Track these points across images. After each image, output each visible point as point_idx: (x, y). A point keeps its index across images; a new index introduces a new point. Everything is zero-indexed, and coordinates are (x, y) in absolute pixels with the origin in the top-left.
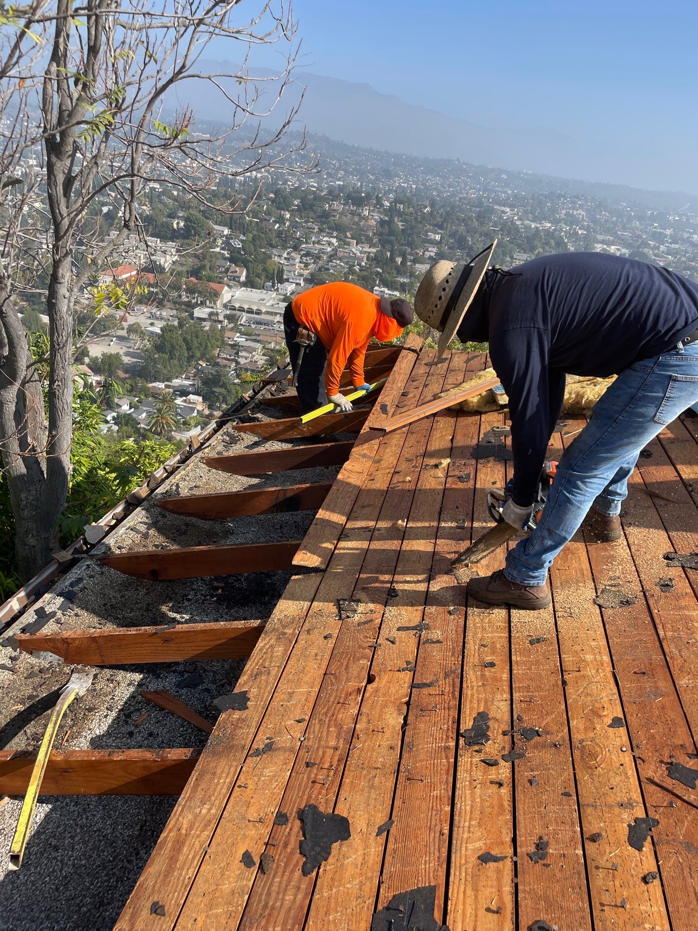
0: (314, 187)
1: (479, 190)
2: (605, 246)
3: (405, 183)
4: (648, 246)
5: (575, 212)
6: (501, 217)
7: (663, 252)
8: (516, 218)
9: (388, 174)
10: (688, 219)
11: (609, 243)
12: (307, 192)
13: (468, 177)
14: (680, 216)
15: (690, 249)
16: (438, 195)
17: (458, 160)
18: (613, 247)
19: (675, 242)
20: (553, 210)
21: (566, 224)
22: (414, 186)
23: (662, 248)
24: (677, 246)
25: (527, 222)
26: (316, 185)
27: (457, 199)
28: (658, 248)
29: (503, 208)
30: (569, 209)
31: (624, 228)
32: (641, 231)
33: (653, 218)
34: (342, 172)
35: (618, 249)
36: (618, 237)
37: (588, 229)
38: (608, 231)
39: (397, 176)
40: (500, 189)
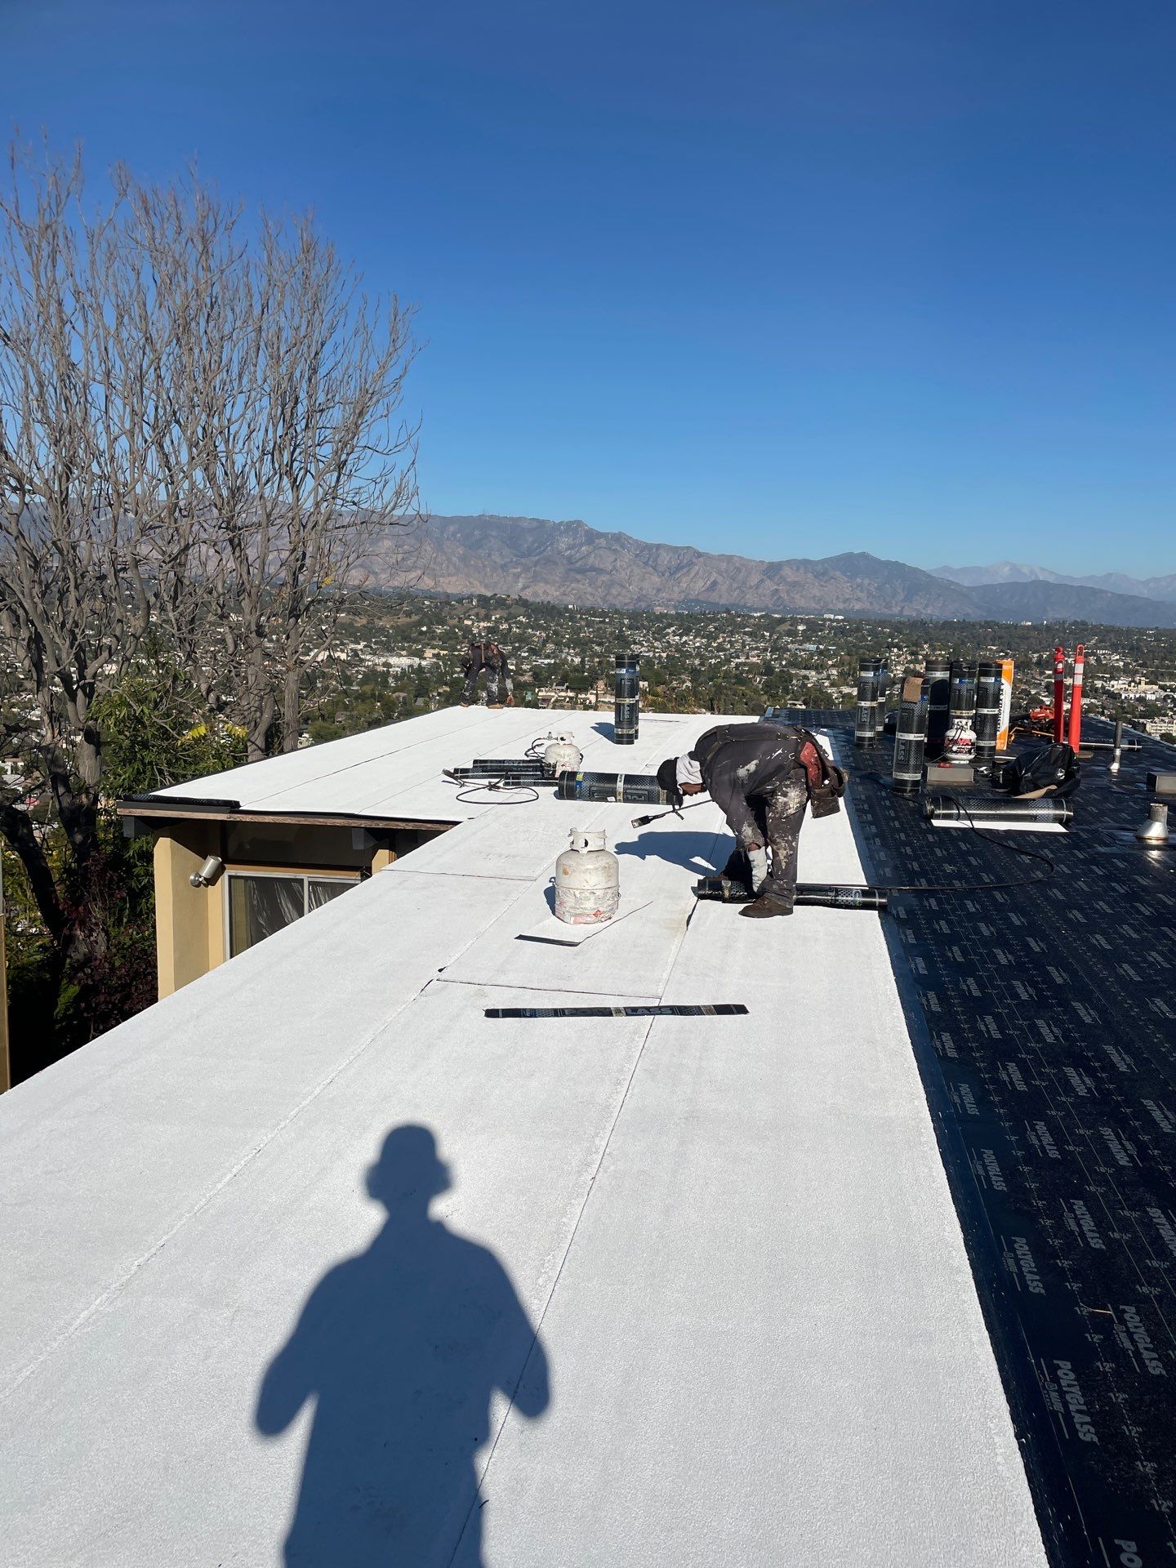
1: (765, 650)
3: (649, 651)
6: (804, 685)
8: (826, 684)
10: (1098, 660)
13: (745, 633)
15: (1109, 703)
16: (702, 664)
22: (664, 655)
25: (846, 690)
27: (733, 665)
29: (806, 672)
39: (635, 643)
40: (797, 646)
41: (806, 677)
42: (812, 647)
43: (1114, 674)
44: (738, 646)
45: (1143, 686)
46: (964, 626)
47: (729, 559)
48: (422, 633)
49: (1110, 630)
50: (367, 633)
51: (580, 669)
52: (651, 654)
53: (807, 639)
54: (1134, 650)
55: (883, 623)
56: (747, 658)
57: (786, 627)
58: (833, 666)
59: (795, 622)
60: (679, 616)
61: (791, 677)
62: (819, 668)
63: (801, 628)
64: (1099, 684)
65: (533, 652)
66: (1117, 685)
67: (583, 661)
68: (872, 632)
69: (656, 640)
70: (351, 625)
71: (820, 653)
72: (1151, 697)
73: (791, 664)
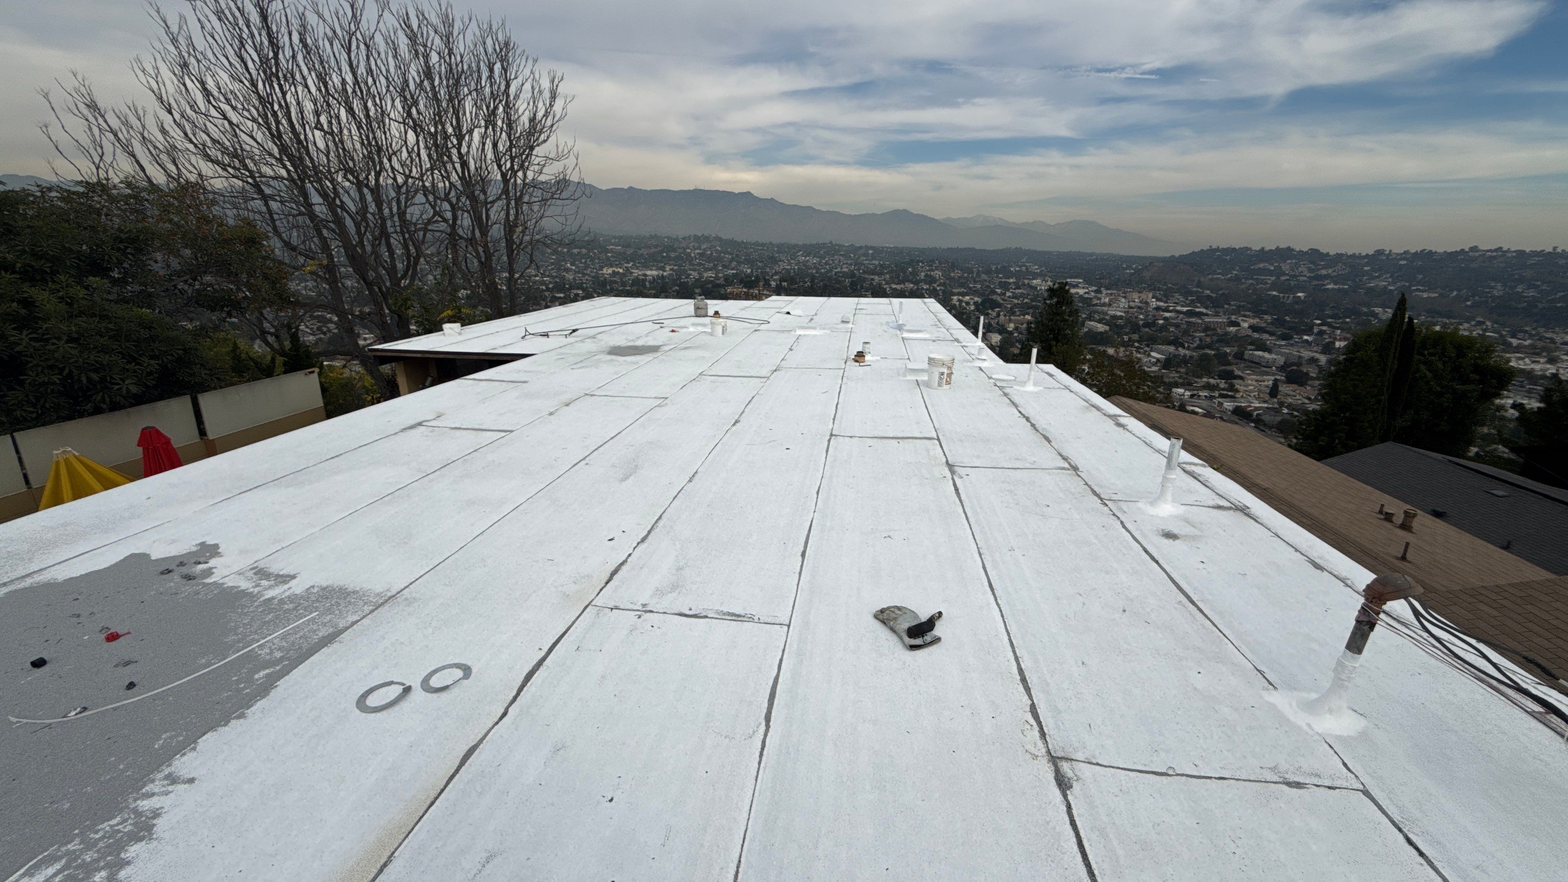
0: (711, 277)
1: (851, 264)
2: (961, 298)
4: (995, 293)
5: (932, 273)
6: (872, 284)
7: (1009, 297)
9: (774, 261)
10: (1027, 269)
11: (963, 294)
12: (708, 282)
13: (841, 255)
14: (1020, 267)
16: (817, 272)
17: (831, 242)
18: (967, 298)
19: (1018, 288)
20: (915, 273)
21: (926, 283)
22: (796, 267)
23: (1008, 294)
24: (1020, 291)
26: (713, 275)
27: (834, 273)
28: (1004, 294)
29: (872, 277)
30: (928, 271)
31: (975, 282)
32: (989, 282)
33: (998, 271)
34: (735, 263)
35: (971, 299)
36: (970, 288)
37: (944, 284)
38: (962, 285)
39: (780, 261)
40: (868, 262)
41: (873, 279)
42: (877, 262)
43: (1035, 276)
44: (836, 262)
48: (664, 257)
50: (633, 258)
51: (749, 276)
52: (789, 267)
53: (874, 258)
54: (1046, 263)
56: (842, 268)
57: (862, 252)
58: (887, 273)
59: (867, 249)
60: (804, 246)
61: (865, 280)
62: (880, 274)
63: (870, 252)
64: (1026, 282)
65: (724, 266)
67: (752, 271)
68: (908, 254)
69: (792, 259)
70: (625, 253)
71: (881, 266)
73: (864, 272)
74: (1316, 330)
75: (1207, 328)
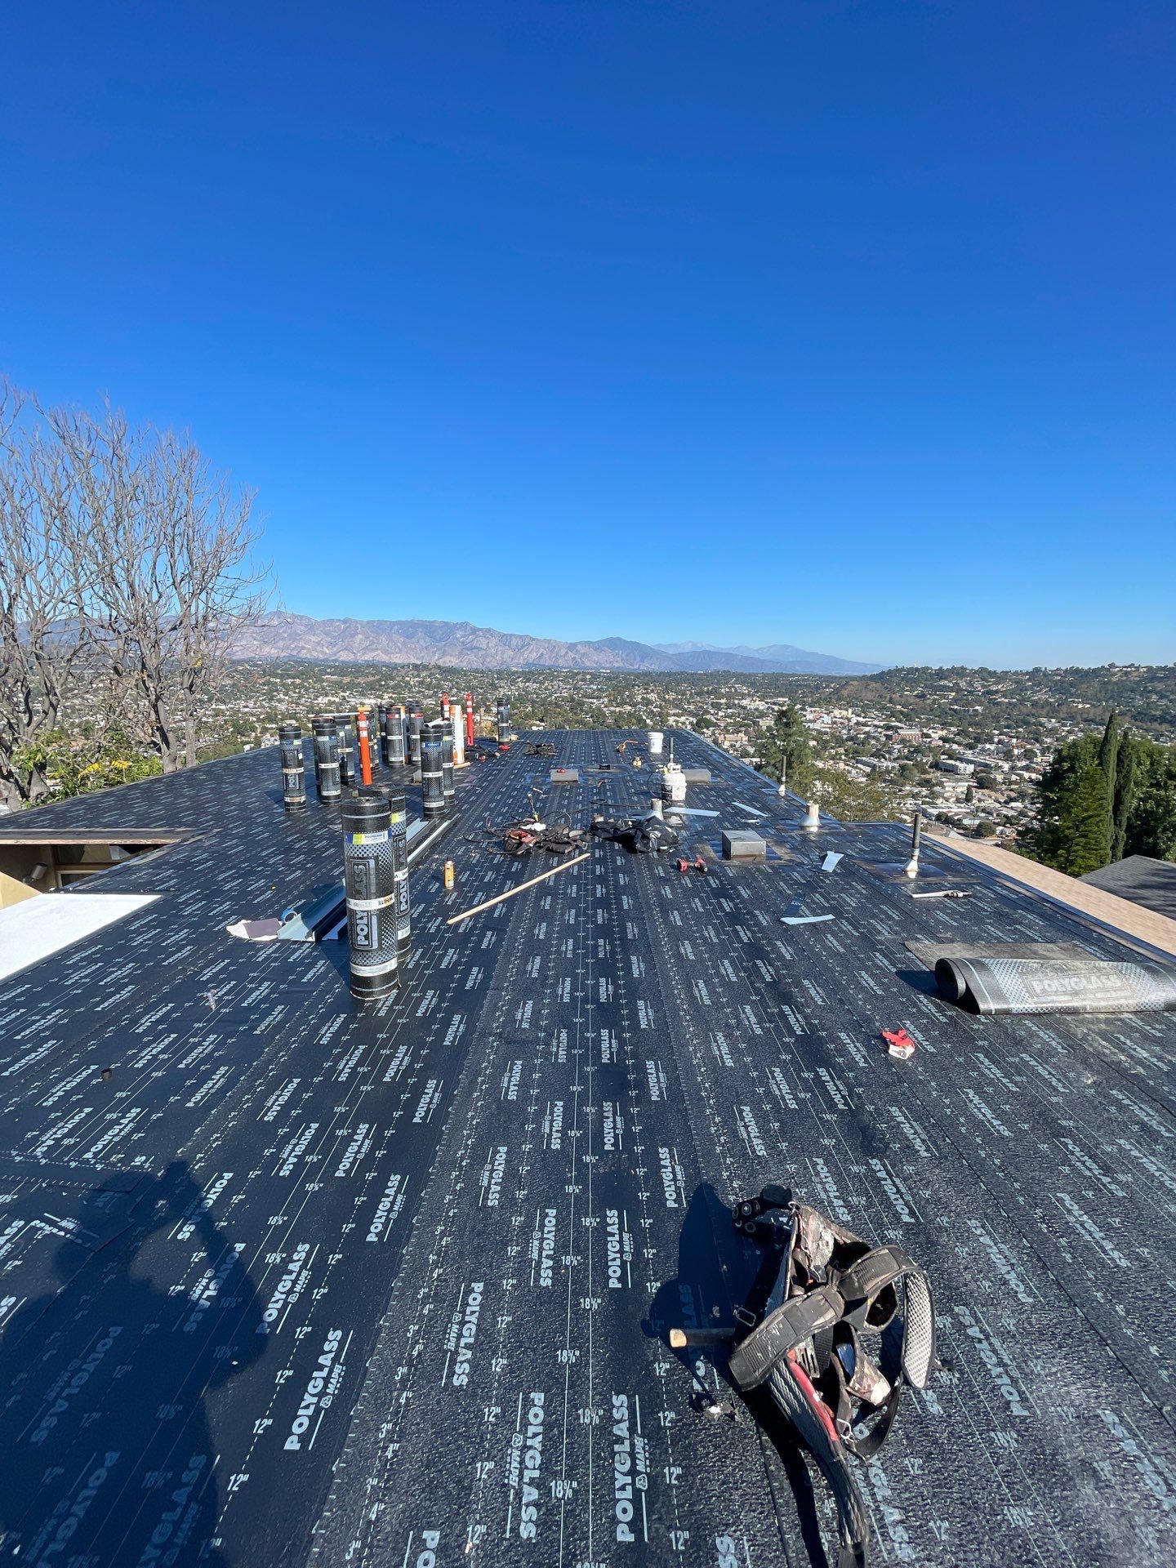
4: (709, 713)
6: (591, 707)
9: (494, 687)
10: (736, 690)
11: (679, 715)
13: (559, 681)
14: (730, 688)
15: (742, 711)
16: (537, 698)
17: (549, 669)
21: (643, 706)
23: (721, 714)
24: (732, 711)
25: (612, 708)
28: (717, 714)
29: (591, 700)
30: (644, 694)
31: (689, 703)
32: (702, 703)
33: (709, 693)
35: (687, 719)
36: (685, 710)
37: (660, 707)
38: (676, 706)
40: (586, 687)
41: (592, 703)
42: (595, 687)
43: (743, 696)
44: (556, 687)
45: (757, 702)
46: (670, 674)
47: (549, 641)
48: (381, 685)
49: (742, 674)
50: (350, 687)
53: (592, 683)
54: (753, 685)
55: (629, 674)
56: (561, 694)
57: (580, 677)
58: (605, 696)
59: (585, 674)
60: (524, 673)
61: (584, 703)
62: (598, 698)
63: (588, 677)
64: (736, 702)
66: (745, 702)
68: (624, 679)
69: (512, 685)
70: (341, 682)
71: (599, 690)
72: (761, 708)
73: (584, 696)
74: (996, 740)
75: (903, 741)
